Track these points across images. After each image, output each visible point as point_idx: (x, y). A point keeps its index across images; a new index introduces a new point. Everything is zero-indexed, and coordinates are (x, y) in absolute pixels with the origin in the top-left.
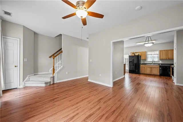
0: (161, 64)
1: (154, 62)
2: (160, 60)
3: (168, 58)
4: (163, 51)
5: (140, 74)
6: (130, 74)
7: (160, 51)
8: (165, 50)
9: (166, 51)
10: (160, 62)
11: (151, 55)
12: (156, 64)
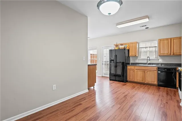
0: (161, 64)
1: (150, 60)
2: (159, 57)
3: (172, 54)
4: (164, 40)
5: (127, 81)
6: (112, 82)
7: (160, 40)
8: (167, 39)
9: (169, 40)
10: (160, 60)
11: (146, 48)
12: (153, 64)
